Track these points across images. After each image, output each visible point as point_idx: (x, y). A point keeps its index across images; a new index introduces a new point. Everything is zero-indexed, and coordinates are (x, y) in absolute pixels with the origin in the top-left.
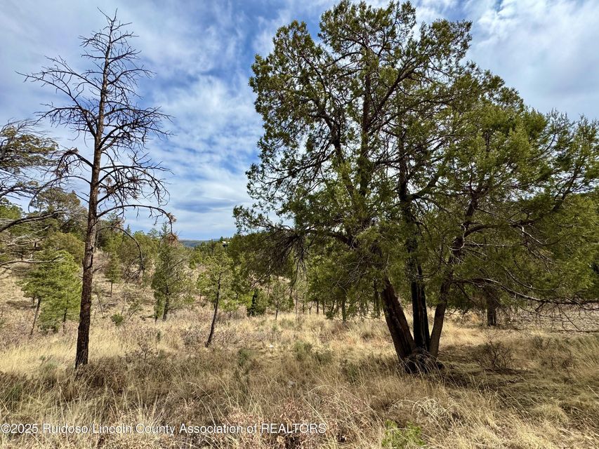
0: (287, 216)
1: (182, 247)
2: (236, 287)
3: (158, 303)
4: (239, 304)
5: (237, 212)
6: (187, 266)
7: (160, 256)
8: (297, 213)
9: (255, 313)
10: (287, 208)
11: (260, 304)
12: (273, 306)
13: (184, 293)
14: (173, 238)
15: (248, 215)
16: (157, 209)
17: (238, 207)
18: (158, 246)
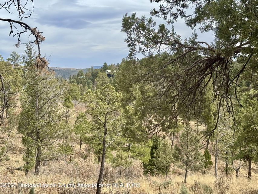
0: (204, 26)
1: (52, 77)
2: (128, 132)
3: (28, 151)
4: (133, 157)
5: (127, 24)
6: (60, 104)
7: (27, 90)
8: (220, 21)
9: (155, 170)
10: (204, 14)
11: (161, 159)
12: (180, 163)
13: (60, 139)
14: (42, 63)
15: (144, 28)
16: (19, 22)
17: (130, 15)
18: (23, 77)
